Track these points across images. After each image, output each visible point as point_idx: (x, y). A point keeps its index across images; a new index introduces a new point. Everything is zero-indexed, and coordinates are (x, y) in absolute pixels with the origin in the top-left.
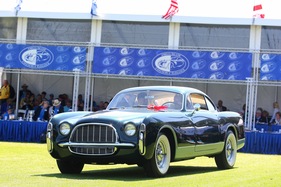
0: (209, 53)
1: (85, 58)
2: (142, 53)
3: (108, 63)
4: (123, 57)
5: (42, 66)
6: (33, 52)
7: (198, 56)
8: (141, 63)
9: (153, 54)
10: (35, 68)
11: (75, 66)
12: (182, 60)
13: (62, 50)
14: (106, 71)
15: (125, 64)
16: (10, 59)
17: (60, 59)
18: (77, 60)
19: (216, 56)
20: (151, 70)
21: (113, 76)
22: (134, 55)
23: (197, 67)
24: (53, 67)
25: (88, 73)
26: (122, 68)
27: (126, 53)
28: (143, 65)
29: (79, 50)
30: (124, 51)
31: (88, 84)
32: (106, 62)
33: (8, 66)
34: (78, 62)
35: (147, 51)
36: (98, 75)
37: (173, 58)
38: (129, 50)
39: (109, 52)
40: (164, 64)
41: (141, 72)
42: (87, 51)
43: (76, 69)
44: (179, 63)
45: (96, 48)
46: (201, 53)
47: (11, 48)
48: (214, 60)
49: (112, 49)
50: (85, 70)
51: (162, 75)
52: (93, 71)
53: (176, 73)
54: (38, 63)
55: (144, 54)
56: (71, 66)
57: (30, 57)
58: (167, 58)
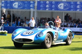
0: (76, 2)
1: (34, 5)
2: (53, 3)
3: (42, 7)
4: (47, 4)
5: (20, 8)
6: (17, 3)
7: (73, 3)
8: (53, 6)
9: (57, 3)
10: (17, 9)
11: (31, 8)
12: (67, 5)
13: (26, 2)
14: (42, 9)
15: (48, 7)
16: (9, 6)
17: (26, 6)
18: (31, 6)
19: (79, 3)
20: (57, 9)
21: (44, 11)
22: (51, 3)
23: (73, 7)
24: (24, 8)
25: (36, 10)
26: (47, 8)
27: (48, 3)
28: (54, 7)
29: (32, 2)
30: (48, 2)
31: (36, 14)
32: (42, 6)
33: (8, 8)
34: (32, 6)
35: (55, 2)
36: (39, 11)
37: (64, 4)
38: (49, 2)
39: (42, 3)
40: (61, 6)
41: (53, 9)
42: (35, 3)
43: (31, 9)
44: (66, 6)
45: (38, 2)
46: (74, 2)
47: (9, 2)
48: (78, 5)
49: (43, 2)
50: (34, 9)
51: (61, 10)
52: (37, 9)
53: (65, 9)
54: (18, 7)
55: (54, 3)
56: (30, 8)
57: (16, 5)
58: (62, 4)
